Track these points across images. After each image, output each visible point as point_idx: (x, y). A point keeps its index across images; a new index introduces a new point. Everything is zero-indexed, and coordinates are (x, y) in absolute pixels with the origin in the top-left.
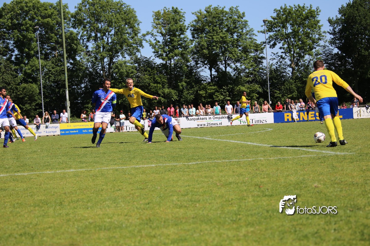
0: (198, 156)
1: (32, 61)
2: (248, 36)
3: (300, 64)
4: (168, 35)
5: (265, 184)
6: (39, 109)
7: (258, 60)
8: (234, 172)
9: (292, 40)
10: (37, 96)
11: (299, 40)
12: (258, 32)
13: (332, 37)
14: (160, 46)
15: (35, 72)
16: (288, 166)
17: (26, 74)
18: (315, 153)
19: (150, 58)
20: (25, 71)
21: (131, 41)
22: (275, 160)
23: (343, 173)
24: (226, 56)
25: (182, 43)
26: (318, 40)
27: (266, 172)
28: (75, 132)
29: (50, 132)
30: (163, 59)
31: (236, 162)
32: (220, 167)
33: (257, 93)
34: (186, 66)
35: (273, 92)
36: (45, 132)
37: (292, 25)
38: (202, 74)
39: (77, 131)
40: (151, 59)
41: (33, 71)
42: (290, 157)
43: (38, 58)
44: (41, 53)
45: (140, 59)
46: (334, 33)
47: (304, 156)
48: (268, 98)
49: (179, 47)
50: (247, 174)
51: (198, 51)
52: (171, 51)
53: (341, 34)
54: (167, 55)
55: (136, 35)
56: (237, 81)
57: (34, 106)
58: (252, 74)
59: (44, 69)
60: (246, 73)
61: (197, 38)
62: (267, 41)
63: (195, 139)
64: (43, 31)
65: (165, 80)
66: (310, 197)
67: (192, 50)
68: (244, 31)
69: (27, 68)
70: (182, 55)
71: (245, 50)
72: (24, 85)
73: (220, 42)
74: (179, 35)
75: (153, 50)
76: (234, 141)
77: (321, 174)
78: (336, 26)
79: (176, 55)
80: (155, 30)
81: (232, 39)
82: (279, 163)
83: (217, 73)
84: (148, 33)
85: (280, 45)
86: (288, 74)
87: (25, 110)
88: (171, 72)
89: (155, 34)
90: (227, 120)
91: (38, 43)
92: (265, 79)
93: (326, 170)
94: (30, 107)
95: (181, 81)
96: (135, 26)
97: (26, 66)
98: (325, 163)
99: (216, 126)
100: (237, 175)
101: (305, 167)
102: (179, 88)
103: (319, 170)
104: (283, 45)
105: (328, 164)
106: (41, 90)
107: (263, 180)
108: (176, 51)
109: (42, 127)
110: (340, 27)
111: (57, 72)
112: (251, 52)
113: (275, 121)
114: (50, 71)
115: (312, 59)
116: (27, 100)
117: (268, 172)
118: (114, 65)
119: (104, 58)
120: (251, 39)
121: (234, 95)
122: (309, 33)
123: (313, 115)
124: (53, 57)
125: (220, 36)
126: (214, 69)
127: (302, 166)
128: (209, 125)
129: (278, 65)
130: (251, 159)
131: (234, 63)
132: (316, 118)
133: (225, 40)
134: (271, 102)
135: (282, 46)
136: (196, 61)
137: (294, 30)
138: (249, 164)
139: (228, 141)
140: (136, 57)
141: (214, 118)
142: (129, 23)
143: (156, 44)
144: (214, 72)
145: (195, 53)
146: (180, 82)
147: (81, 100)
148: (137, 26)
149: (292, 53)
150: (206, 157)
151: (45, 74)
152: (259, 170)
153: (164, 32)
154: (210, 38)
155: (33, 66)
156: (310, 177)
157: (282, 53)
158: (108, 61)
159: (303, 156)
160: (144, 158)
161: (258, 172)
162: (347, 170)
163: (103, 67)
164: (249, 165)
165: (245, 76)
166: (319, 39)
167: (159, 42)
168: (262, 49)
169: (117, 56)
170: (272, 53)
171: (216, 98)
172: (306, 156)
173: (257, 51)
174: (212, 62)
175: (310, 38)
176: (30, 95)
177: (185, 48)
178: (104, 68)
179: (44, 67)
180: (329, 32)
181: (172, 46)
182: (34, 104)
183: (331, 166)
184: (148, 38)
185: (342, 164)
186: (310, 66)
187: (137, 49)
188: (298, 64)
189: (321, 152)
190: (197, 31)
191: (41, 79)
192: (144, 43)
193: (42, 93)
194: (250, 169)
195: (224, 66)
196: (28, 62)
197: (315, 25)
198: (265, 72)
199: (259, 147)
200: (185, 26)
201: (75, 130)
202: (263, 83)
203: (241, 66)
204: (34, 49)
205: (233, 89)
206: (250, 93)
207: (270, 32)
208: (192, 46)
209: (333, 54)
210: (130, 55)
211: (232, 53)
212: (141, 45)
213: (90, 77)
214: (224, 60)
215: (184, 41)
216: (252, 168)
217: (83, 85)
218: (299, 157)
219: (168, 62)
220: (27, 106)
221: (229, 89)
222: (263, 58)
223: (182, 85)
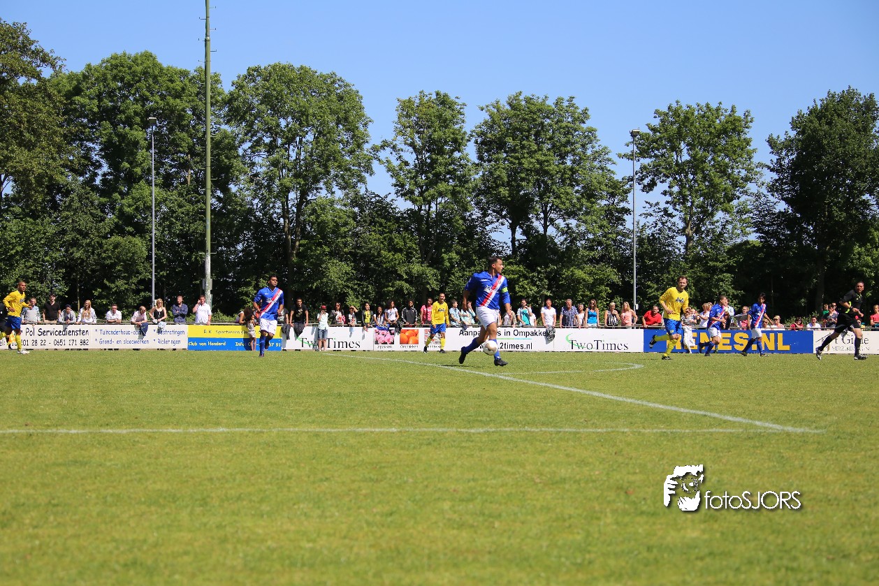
0: (489, 416)
1: (137, 189)
2: (596, 164)
3: (703, 229)
4: (428, 151)
5: (639, 487)
6: (144, 290)
7: (615, 216)
8: (567, 455)
9: (691, 177)
10: (143, 263)
11: (704, 178)
12: (620, 156)
13: (775, 176)
14: (409, 172)
15: (141, 213)
16: (684, 449)
17: (122, 215)
18: (740, 424)
19: (386, 197)
20: (121, 210)
21: (348, 158)
22: (654, 434)
23: (805, 475)
24: (548, 203)
25: (455, 170)
26: (746, 181)
27: (638, 461)
28: (220, 344)
29: (166, 342)
30: (414, 201)
31: (570, 433)
32: (538, 443)
33: (607, 285)
34: (461, 219)
35: (642, 284)
36: (157, 341)
37: (691, 146)
38: (494, 236)
39: (224, 344)
40: (388, 200)
41: (137, 209)
42: (687, 431)
43: (149, 183)
44: (158, 174)
45: (365, 198)
46: (778, 169)
47: (717, 430)
48: (633, 297)
49: (450, 178)
50: (598, 463)
51: (489, 188)
52: (431, 184)
53: (793, 172)
54: (421, 194)
55: (359, 146)
56: (567, 257)
57: (134, 283)
58: (600, 243)
59: (161, 208)
60: (588, 239)
61: (489, 161)
62: (637, 177)
63: (478, 377)
64: (165, 128)
65: (414, 246)
66: (738, 523)
67: (476, 185)
68: (589, 152)
69: (124, 202)
70: (454, 193)
71: (590, 194)
72: (116, 238)
73: (537, 172)
74: (452, 152)
75: (394, 181)
76: (562, 388)
77: (757, 472)
78: (784, 153)
79: (441, 194)
80: (400, 138)
81: (562, 166)
82: (665, 443)
83: (525, 238)
84: (385, 145)
85: (665, 187)
86: (676, 250)
87: (116, 291)
88: (428, 228)
89: (399, 147)
90: (543, 338)
91: (153, 151)
92: (628, 257)
93: (766, 465)
94: (126, 286)
95: (448, 251)
96: (357, 128)
97: (123, 198)
98: (764, 450)
99: (520, 350)
100: (577, 463)
101: (721, 454)
102: (443, 265)
103: (751, 463)
104: (669, 187)
105: (769, 452)
106: (151, 250)
107: (632, 478)
108: (442, 186)
109: (152, 329)
110: (794, 157)
111: (188, 214)
112: (602, 198)
113: (647, 349)
114: (173, 212)
115: (729, 219)
116: (119, 271)
117: (641, 461)
118: (309, 206)
119: (288, 190)
120: (602, 169)
121: (559, 286)
122: (727, 166)
123: (728, 341)
124: (181, 184)
125: (537, 160)
126: (521, 227)
127: (715, 451)
128: (503, 347)
129: (658, 228)
130: (602, 428)
131: (564, 218)
132: (733, 347)
133: (547, 168)
134: (637, 307)
135: (668, 189)
136: (482, 209)
137: (694, 157)
138: (600, 441)
139: (551, 386)
140: (357, 193)
141: (516, 333)
142: (346, 119)
143: (401, 169)
144: (519, 235)
145: (480, 192)
146: (445, 253)
147: (235, 277)
148: (361, 128)
149: (689, 204)
150: (505, 418)
151: (164, 219)
152: (623, 455)
153: (418, 143)
154: (514, 164)
155: (138, 200)
156: (734, 478)
157: (667, 202)
158: (297, 199)
159: (714, 430)
160: (374, 412)
161: (620, 459)
162: (812, 469)
163: (285, 212)
164: (599, 443)
165: (585, 248)
166: (747, 179)
167: (407, 164)
168: (626, 192)
169: (317, 189)
170: (647, 202)
171: (520, 292)
172: (721, 430)
173: (613, 195)
174: (518, 212)
175: (729, 176)
176: (128, 260)
177: (463, 180)
178: (288, 212)
179: (160, 203)
180: (769, 167)
181: (434, 175)
182: (135, 280)
183: (777, 455)
184: (385, 154)
185: (799, 454)
186: (725, 235)
187: (359, 176)
188: (700, 228)
189: (751, 425)
190: (489, 145)
191: (154, 228)
192: (375, 164)
193: (154, 256)
194: (604, 452)
195: (542, 222)
196: (129, 189)
197: (742, 149)
198: (628, 241)
199: (618, 404)
200: (465, 133)
201: (221, 340)
202: (623, 265)
203: (578, 226)
204: (141, 163)
205: (557, 272)
206: (594, 285)
207: (644, 157)
208: (476, 177)
209: (775, 214)
210: (342, 188)
211: (559, 197)
212: (368, 169)
213: (256, 231)
214: (543, 212)
215: (461, 165)
216: (606, 450)
217: (240, 247)
218: (705, 430)
219: (423, 208)
220: (120, 283)
221: (550, 272)
222: (627, 211)
223: (450, 259)
